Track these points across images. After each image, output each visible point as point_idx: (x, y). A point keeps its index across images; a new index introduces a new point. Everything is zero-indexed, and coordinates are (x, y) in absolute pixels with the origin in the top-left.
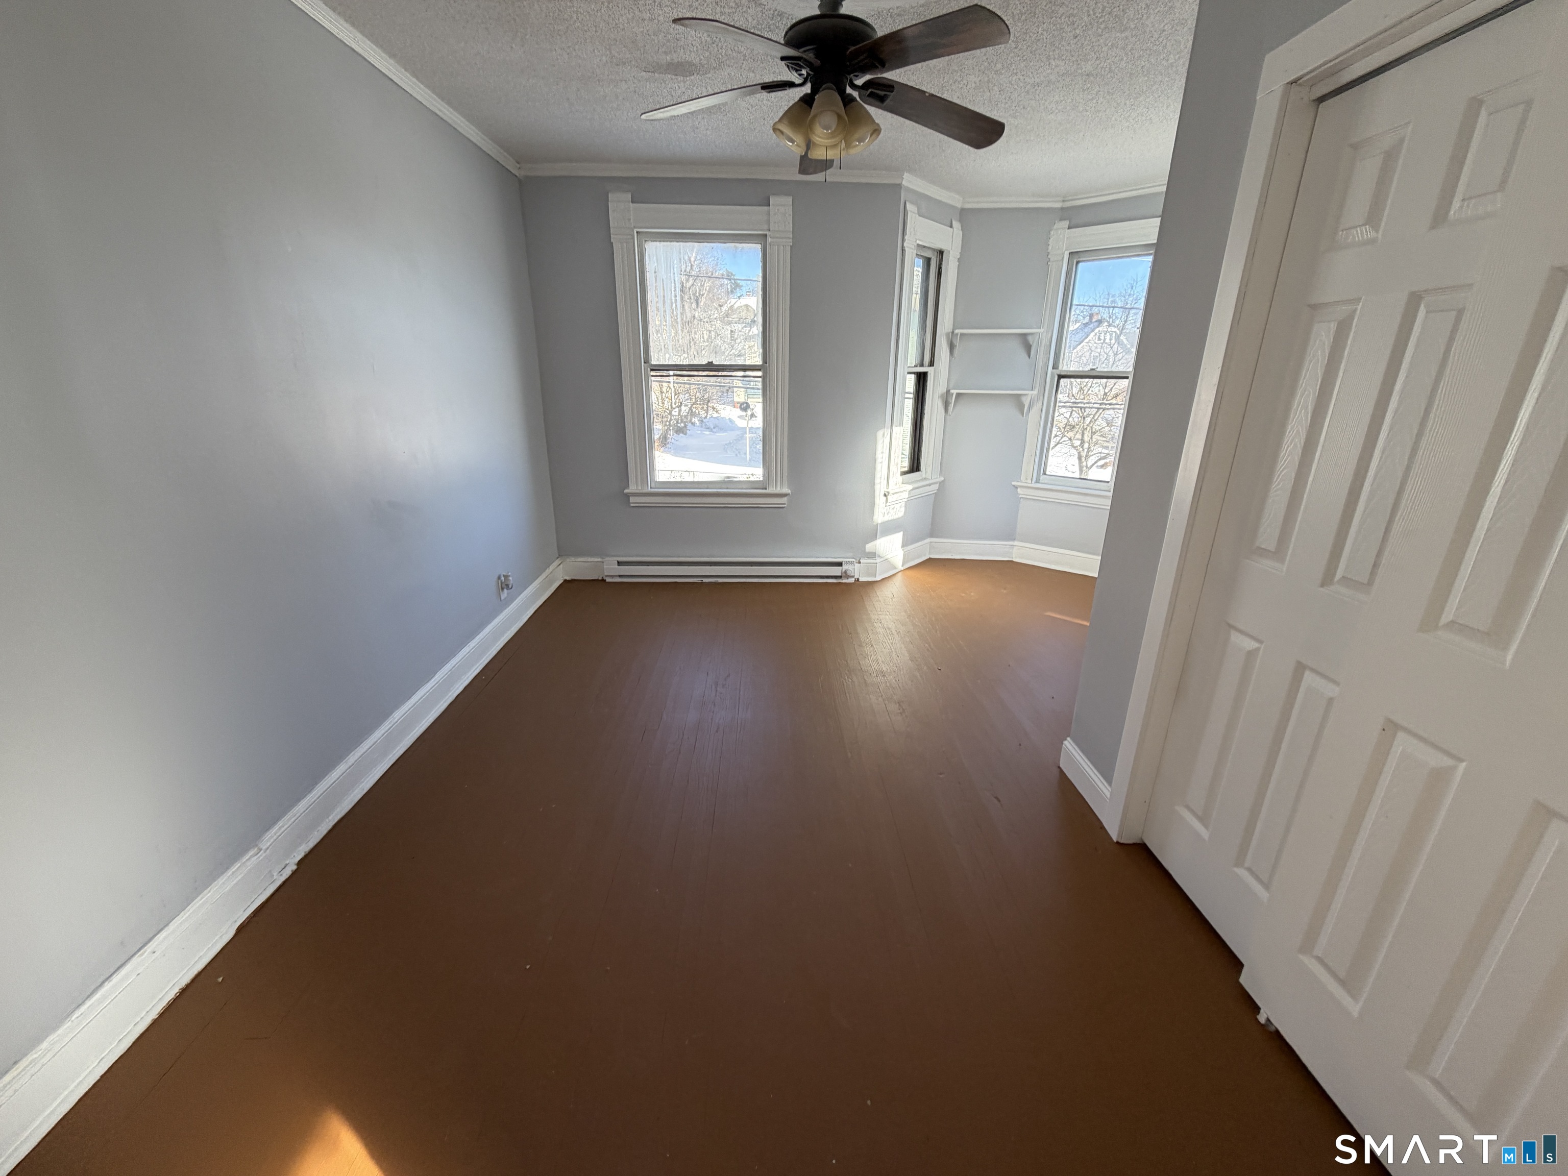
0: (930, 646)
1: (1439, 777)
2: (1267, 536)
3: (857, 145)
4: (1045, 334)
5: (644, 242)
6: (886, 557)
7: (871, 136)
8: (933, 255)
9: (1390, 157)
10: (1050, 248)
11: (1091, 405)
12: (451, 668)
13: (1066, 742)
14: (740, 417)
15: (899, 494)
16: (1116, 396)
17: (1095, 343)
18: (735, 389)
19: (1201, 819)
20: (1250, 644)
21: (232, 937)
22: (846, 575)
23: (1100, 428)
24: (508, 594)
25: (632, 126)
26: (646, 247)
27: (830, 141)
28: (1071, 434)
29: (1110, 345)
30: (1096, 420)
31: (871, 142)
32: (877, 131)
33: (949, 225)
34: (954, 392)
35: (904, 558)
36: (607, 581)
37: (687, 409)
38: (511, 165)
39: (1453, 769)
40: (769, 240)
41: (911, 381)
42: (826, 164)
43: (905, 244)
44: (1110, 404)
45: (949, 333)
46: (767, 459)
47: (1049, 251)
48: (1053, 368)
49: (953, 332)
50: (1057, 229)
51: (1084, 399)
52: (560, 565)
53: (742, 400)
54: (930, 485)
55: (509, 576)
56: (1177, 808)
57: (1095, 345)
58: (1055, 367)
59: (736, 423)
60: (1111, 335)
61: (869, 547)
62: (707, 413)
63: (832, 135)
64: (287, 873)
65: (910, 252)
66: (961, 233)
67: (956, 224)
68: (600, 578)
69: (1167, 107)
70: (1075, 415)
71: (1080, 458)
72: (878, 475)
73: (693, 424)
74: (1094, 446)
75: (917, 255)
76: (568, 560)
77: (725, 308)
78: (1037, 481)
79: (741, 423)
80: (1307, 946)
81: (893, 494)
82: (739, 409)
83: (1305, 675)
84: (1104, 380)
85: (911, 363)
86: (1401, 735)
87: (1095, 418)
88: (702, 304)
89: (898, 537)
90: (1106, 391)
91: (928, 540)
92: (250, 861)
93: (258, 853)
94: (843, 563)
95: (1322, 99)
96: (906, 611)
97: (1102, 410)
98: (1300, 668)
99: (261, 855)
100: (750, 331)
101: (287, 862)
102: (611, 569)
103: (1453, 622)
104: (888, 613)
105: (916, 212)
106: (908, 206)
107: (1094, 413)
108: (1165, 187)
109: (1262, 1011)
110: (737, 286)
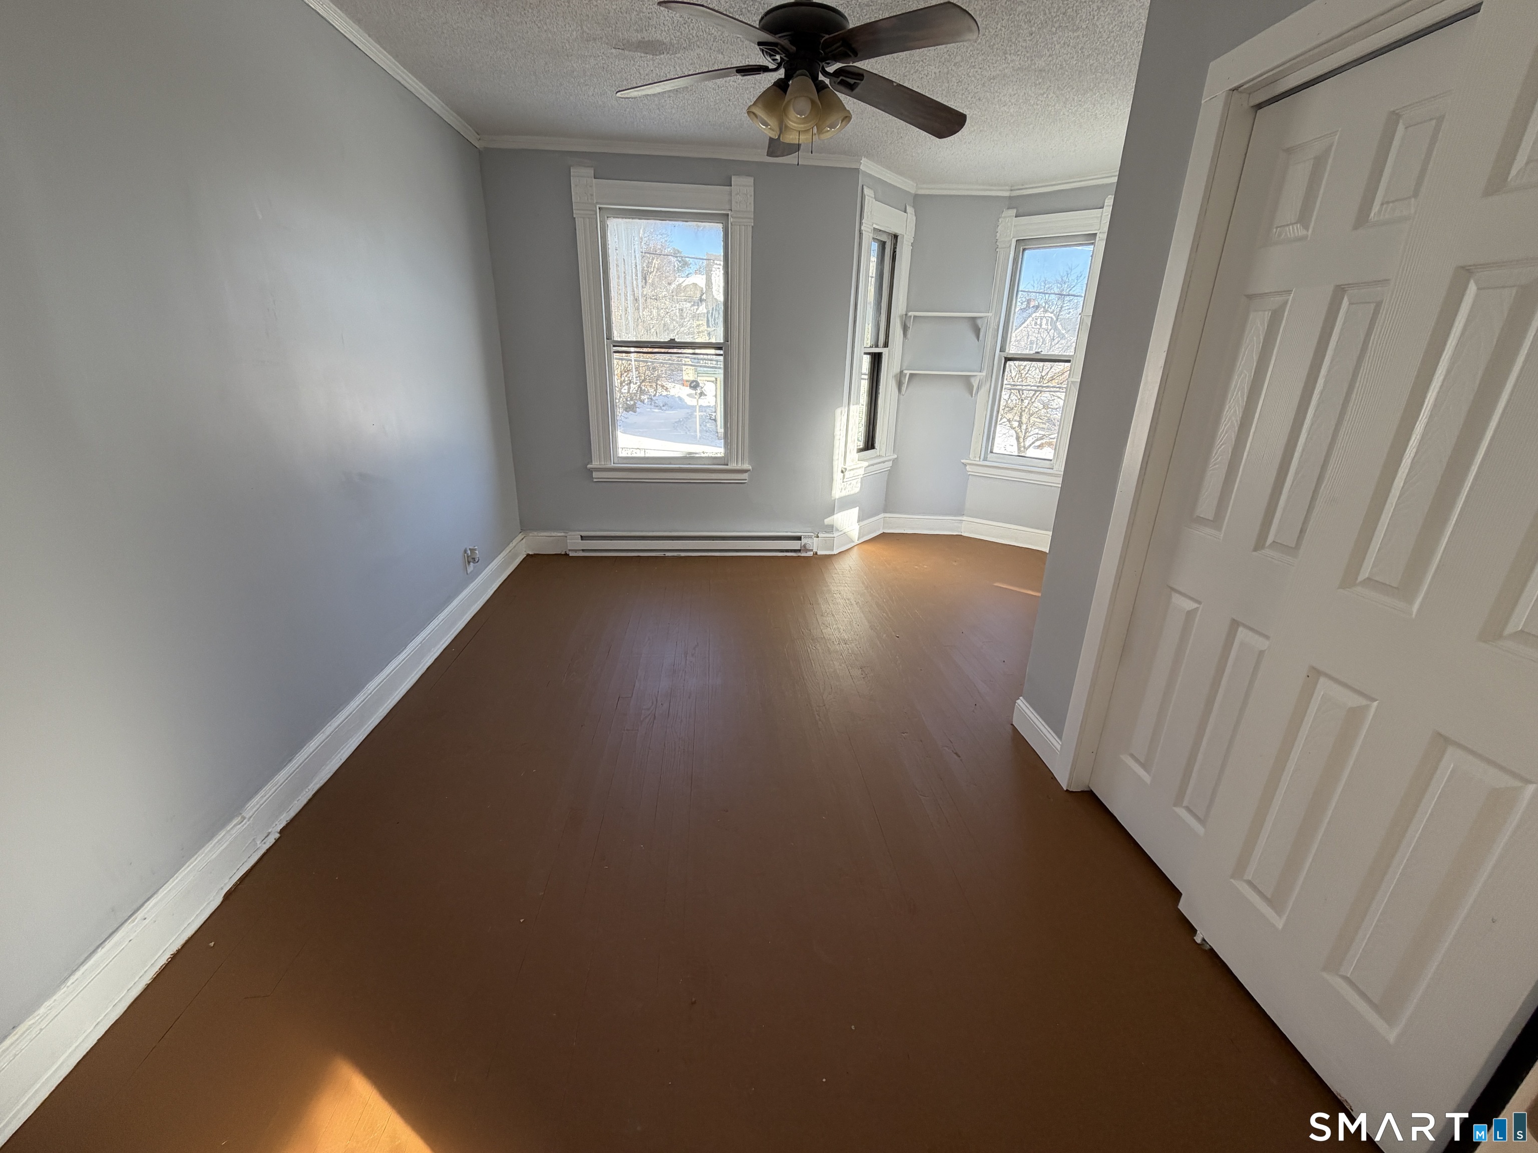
0: (888, 616)
1: (1354, 716)
2: (1206, 506)
3: (829, 131)
4: (993, 318)
5: (606, 217)
6: (844, 531)
7: (842, 121)
8: (889, 239)
9: (1319, 163)
10: (998, 234)
11: (1029, 388)
12: (421, 640)
13: (1019, 701)
14: (689, 395)
15: (855, 471)
16: (1052, 379)
17: (1033, 328)
18: (684, 367)
19: (1144, 766)
20: (1190, 605)
21: (219, 904)
22: (805, 549)
23: (1037, 410)
24: (474, 567)
25: (597, 101)
26: (608, 223)
27: (802, 126)
28: (1010, 416)
29: (1047, 330)
30: (1033, 402)
31: (841, 128)
32: (847, 118)
33: (904, 210)
34: (908, 372)
35: (859, 533)
36: (570, 555)
37: (636, 386)
38: (472, 137)
39: (1367, 707)
40: (731, 220)
41: (866, 361)
42: (795, 148)
43: (863, 228)
44: (1048, 387)
45: (903, 315)
46: (729, 435)
47: (997, 238)
48: (1000, 351)
49: (906, 315)
50: (1005, 217)
51: (1022, 381)
52: (522, 539)
53: (692, 378)
54: (884, 462)
55: (475, 550)
56: (1122, 757)
57: (1033, 330)
58: (1002, 350)
59: (686, 401)
60: (1047, 321)
61: (827, 521)
62: (656, 390)
63: (805, 121)
64: (271, 841)
65: (867, 236)
66: (914, 218)
67: (910, 209)
68: (563, 553)
69: (1112, 104)
70: (1013, 397)
71: (1018, 438)
72: (836, 451)
73: (643, 402)
74: (1032, 427)
75: (873, 238)
76: (531, 535)
77: (673, 286)
78: (985, 459)
79: (691, 402)
80: (1239, 871)
81: (850, 470)
82: (689, 387)
83: (1239, 633)
84: (1041, 364)
85: (867, 344)
86: (1322, 680)
87: (1033, 401)
88: (650, 281)
89: (854, 512)
90: (1043, 374)
91: (882, 515)
92: (234, 830)
93: (242, 821)
94: (802, 537)
95: (1260, 106)
96: (863, 583)
97: (1039, 392)
98: (1235, 624)
99: (245, 824)
100: (697, 309)
101: (270, 831)
102: (574, 544)
103: (1369, 579)
104: (846, 585)
105: (873, 196)
106: (866, 190)
107: (1031, 395)
108: (1117, 178)
109: (1198, 932)
110: (686, 264)
